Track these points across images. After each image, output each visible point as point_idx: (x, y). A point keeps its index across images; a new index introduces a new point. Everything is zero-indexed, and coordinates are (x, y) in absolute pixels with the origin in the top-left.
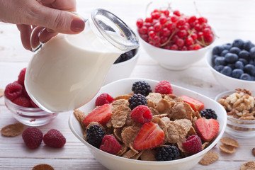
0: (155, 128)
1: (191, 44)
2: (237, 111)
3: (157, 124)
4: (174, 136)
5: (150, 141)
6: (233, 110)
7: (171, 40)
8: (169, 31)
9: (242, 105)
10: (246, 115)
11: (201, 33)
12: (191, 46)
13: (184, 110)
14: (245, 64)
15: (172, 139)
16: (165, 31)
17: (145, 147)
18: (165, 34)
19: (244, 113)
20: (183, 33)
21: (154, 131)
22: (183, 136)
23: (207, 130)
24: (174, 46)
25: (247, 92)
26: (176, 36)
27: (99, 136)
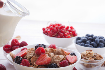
0: (46, 56)
1: (66, 35)
2: (86, 58)
3: (47, 55)
4: (55, 60)
5: (44, 61)
6: (85, 57)
7: (58, 34)
8: (56, 30)
9: (89, 55)
10: (91, 59)
11: (71, 32)
12: (66, 36)
13: (61, 52)
14: (90, 42)
15: (54, 61)
16: (55, 30)
17: (41, 63)
18: (55, 31)
19: (90, 58)
20: (63, 31)
21: (46, 57)
22: (59, 61)
23: (71, 59)
24: (59, 36)
25: (91, 51)
26: (60, 33)
27: (20, 60)
